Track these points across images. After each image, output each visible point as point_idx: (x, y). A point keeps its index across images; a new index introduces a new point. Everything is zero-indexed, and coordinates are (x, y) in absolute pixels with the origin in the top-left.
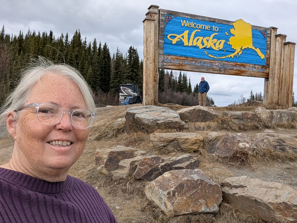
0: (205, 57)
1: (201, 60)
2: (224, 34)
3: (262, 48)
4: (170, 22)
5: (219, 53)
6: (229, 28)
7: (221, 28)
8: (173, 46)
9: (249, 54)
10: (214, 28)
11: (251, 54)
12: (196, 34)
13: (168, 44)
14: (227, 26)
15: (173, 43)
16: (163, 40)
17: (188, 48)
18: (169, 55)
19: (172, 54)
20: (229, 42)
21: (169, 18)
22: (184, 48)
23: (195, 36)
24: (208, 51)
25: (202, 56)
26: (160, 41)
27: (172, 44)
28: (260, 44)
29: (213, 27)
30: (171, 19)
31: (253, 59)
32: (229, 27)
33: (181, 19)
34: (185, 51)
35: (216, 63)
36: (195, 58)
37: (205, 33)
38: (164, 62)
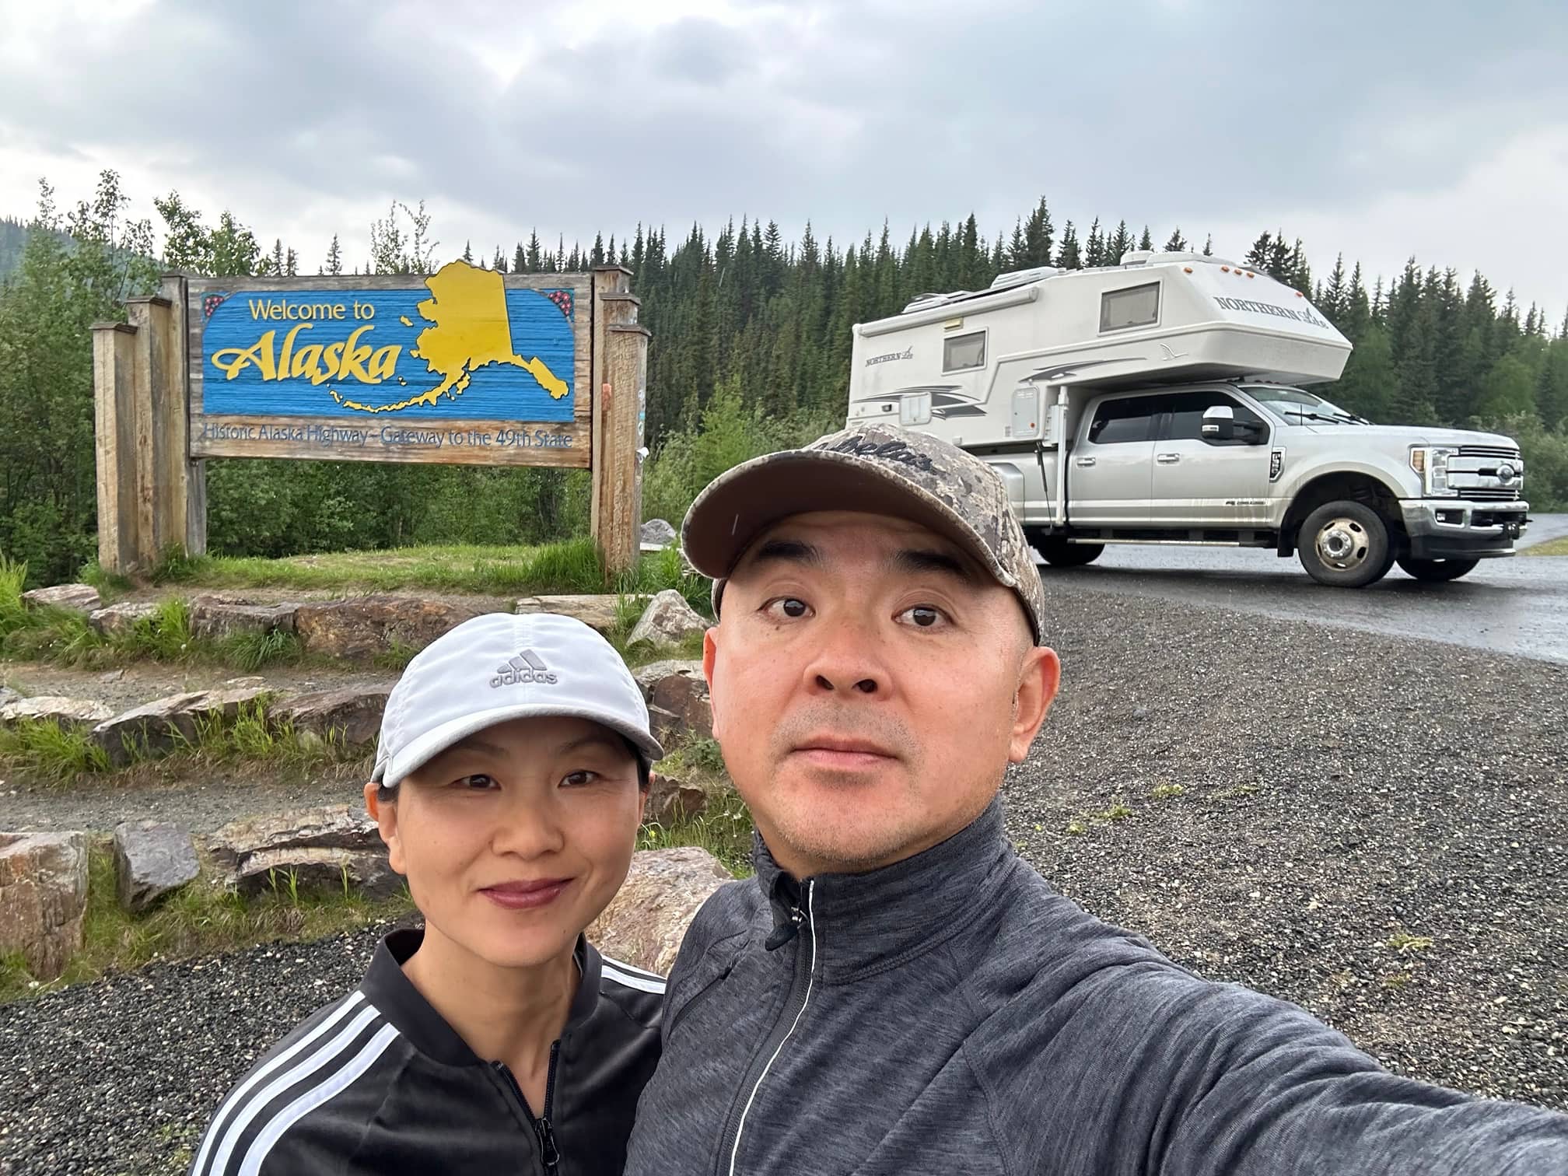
0: (333, 409)
1: (319, 422)
2: (400, 325)
3: (558, 357)
4: (220, 314)
5: (382, 393)
6: (414, 301)
7: (385, 304)
8: (230, 386)
9: (500, 384)
10: (359, 309)
11: (510, 384)
12: (300, 337)
13: (215, 380)
14: (409, 293)
15: (230, 377)
16: (199, 372)
17: (277, 386)
18: (220, 414)
19: (228, 410)
20: (418, 348)
21: (212, 302)
22: (266, 389)
23: (297, 345)
24: (344, 388)
25: (324, 409)
26: (192, 376)
27: (226, 380)
28: (548, 342)
29: (356, 306)
30: (220, 303)
31: (518, 400)
32: (414, 298)
33: (250, 298)
34: (268, 397)
35: (371, 428)
36: (301, 417)
37: (328, 333)
38: (207, 438)
